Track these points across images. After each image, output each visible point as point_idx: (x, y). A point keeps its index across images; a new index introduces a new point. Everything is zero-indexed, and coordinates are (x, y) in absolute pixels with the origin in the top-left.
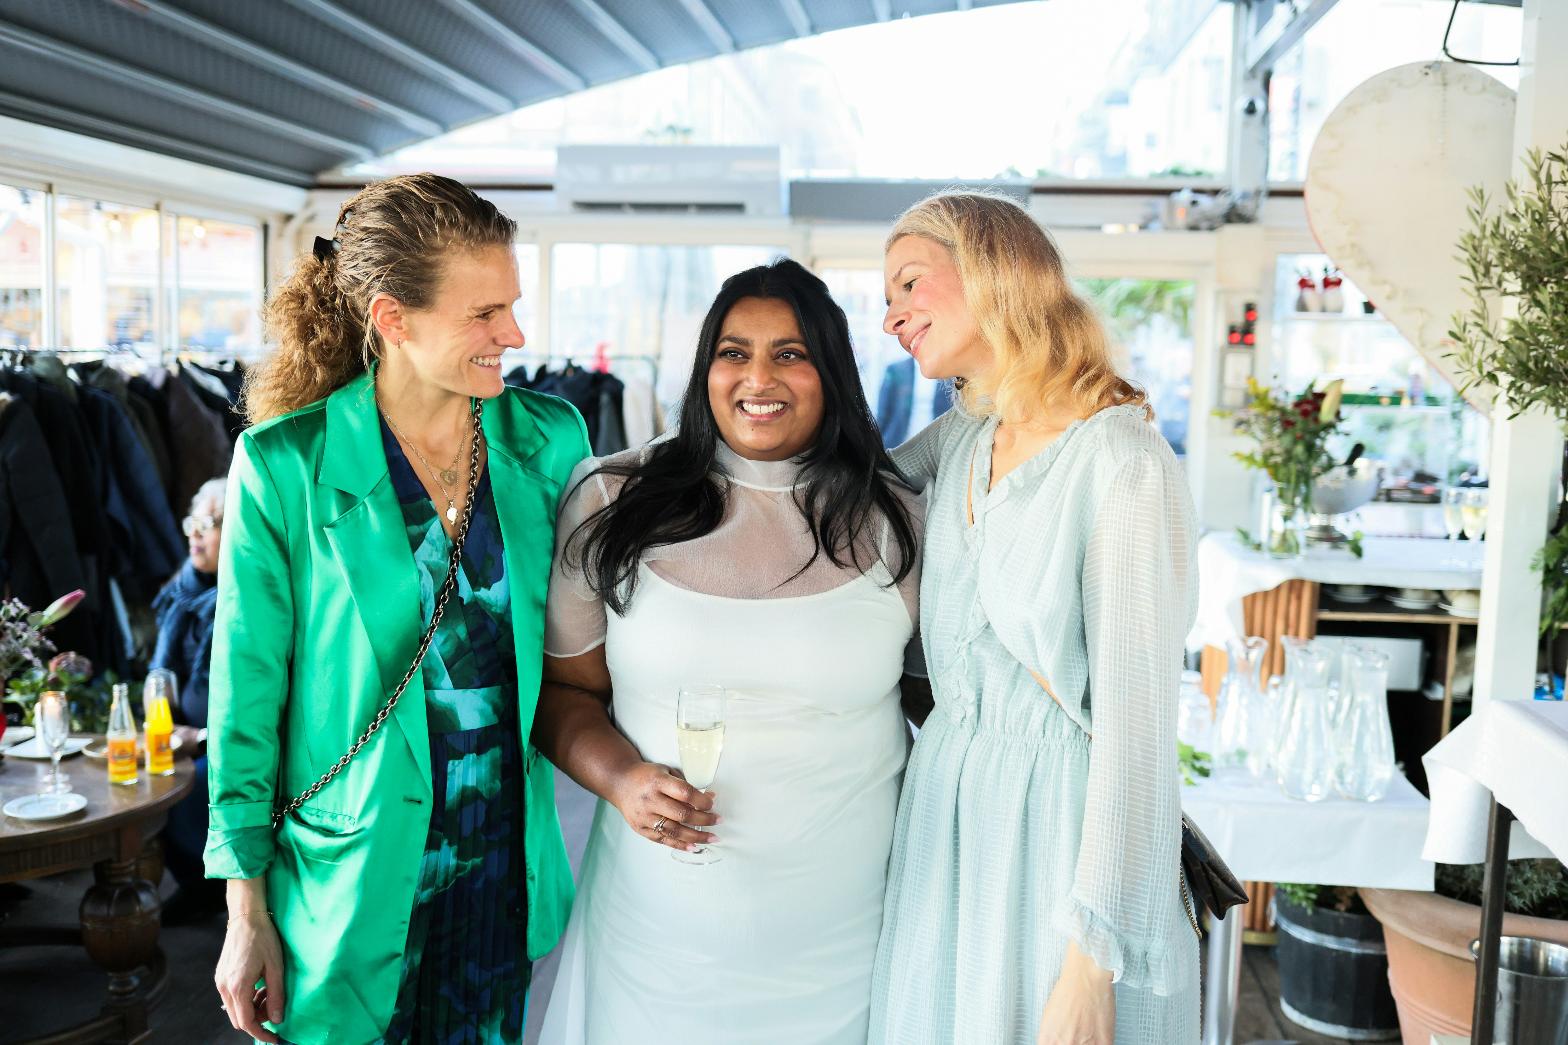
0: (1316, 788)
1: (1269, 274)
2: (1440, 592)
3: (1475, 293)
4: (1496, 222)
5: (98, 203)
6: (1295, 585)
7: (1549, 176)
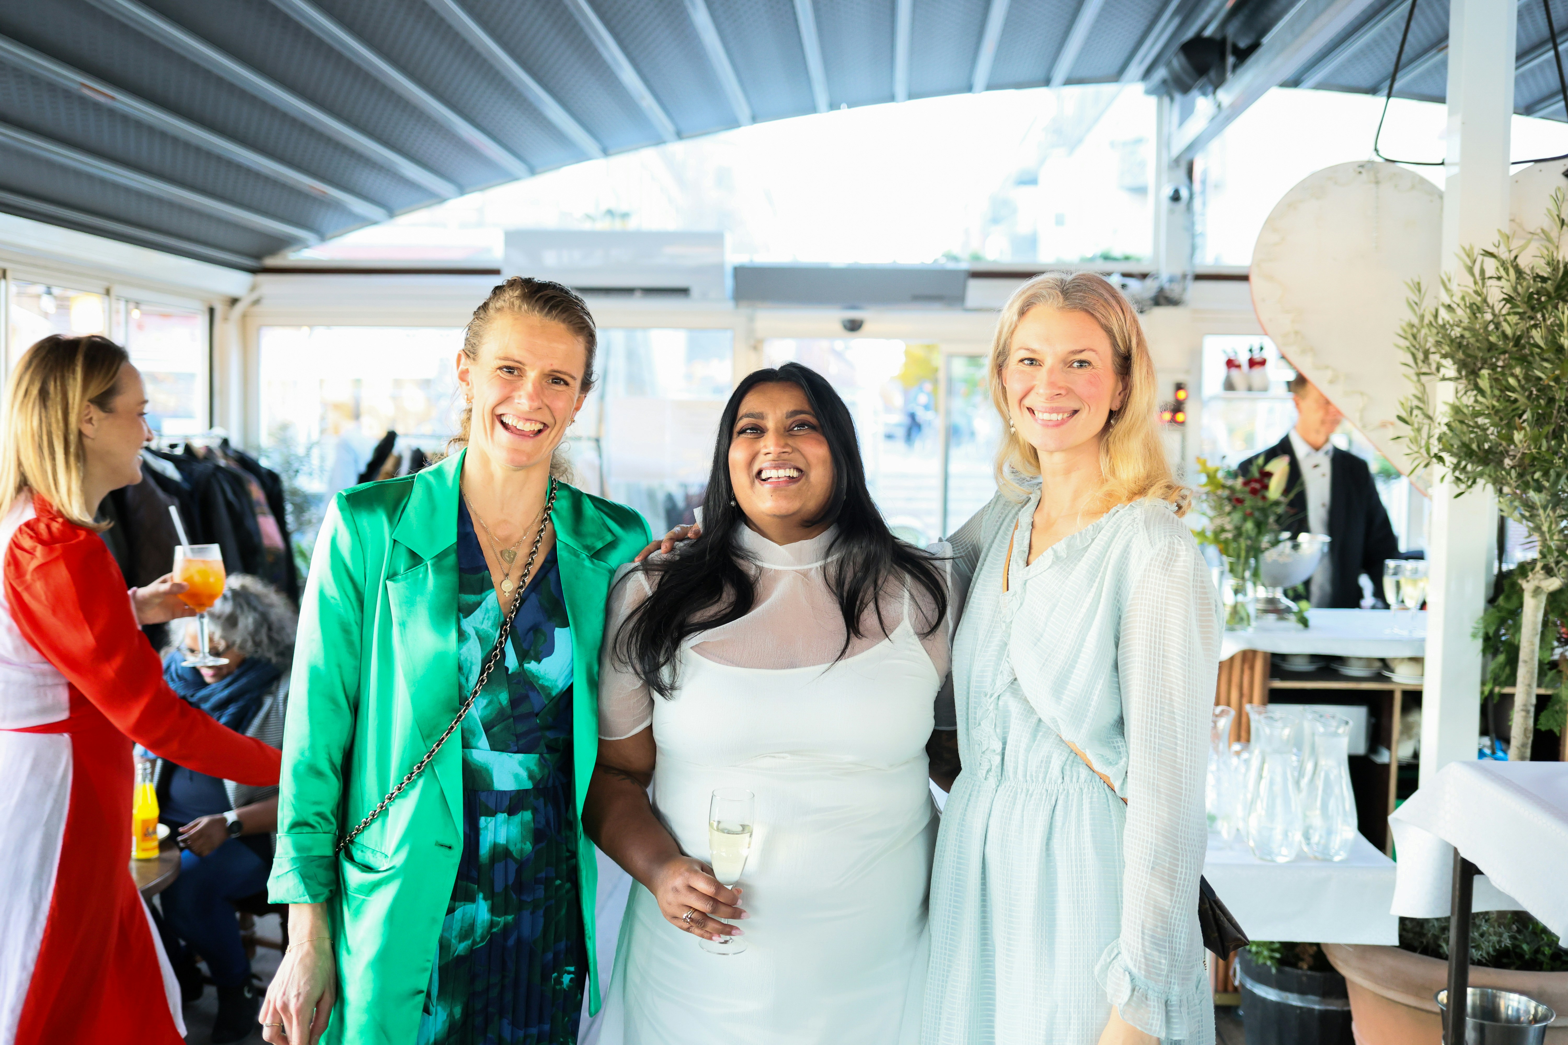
0: (1284, 851)
1: (1196, 355)
2: (1383, 660)
3: (1415, 378)
4: (1434, 313)
5: (49, 288)
6: (1248, 656)
7: (1482, 272)
